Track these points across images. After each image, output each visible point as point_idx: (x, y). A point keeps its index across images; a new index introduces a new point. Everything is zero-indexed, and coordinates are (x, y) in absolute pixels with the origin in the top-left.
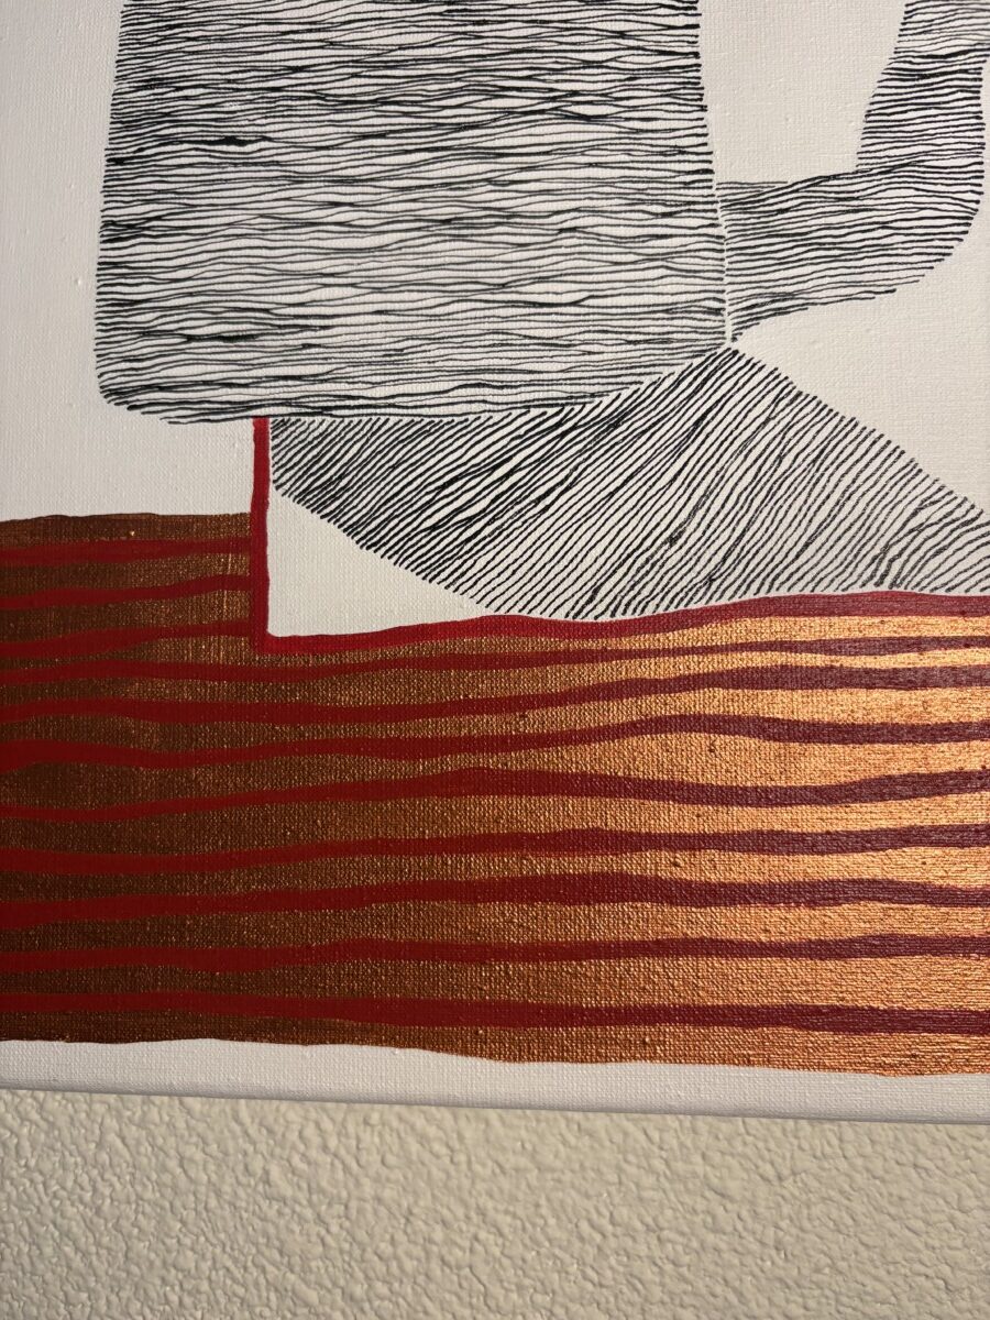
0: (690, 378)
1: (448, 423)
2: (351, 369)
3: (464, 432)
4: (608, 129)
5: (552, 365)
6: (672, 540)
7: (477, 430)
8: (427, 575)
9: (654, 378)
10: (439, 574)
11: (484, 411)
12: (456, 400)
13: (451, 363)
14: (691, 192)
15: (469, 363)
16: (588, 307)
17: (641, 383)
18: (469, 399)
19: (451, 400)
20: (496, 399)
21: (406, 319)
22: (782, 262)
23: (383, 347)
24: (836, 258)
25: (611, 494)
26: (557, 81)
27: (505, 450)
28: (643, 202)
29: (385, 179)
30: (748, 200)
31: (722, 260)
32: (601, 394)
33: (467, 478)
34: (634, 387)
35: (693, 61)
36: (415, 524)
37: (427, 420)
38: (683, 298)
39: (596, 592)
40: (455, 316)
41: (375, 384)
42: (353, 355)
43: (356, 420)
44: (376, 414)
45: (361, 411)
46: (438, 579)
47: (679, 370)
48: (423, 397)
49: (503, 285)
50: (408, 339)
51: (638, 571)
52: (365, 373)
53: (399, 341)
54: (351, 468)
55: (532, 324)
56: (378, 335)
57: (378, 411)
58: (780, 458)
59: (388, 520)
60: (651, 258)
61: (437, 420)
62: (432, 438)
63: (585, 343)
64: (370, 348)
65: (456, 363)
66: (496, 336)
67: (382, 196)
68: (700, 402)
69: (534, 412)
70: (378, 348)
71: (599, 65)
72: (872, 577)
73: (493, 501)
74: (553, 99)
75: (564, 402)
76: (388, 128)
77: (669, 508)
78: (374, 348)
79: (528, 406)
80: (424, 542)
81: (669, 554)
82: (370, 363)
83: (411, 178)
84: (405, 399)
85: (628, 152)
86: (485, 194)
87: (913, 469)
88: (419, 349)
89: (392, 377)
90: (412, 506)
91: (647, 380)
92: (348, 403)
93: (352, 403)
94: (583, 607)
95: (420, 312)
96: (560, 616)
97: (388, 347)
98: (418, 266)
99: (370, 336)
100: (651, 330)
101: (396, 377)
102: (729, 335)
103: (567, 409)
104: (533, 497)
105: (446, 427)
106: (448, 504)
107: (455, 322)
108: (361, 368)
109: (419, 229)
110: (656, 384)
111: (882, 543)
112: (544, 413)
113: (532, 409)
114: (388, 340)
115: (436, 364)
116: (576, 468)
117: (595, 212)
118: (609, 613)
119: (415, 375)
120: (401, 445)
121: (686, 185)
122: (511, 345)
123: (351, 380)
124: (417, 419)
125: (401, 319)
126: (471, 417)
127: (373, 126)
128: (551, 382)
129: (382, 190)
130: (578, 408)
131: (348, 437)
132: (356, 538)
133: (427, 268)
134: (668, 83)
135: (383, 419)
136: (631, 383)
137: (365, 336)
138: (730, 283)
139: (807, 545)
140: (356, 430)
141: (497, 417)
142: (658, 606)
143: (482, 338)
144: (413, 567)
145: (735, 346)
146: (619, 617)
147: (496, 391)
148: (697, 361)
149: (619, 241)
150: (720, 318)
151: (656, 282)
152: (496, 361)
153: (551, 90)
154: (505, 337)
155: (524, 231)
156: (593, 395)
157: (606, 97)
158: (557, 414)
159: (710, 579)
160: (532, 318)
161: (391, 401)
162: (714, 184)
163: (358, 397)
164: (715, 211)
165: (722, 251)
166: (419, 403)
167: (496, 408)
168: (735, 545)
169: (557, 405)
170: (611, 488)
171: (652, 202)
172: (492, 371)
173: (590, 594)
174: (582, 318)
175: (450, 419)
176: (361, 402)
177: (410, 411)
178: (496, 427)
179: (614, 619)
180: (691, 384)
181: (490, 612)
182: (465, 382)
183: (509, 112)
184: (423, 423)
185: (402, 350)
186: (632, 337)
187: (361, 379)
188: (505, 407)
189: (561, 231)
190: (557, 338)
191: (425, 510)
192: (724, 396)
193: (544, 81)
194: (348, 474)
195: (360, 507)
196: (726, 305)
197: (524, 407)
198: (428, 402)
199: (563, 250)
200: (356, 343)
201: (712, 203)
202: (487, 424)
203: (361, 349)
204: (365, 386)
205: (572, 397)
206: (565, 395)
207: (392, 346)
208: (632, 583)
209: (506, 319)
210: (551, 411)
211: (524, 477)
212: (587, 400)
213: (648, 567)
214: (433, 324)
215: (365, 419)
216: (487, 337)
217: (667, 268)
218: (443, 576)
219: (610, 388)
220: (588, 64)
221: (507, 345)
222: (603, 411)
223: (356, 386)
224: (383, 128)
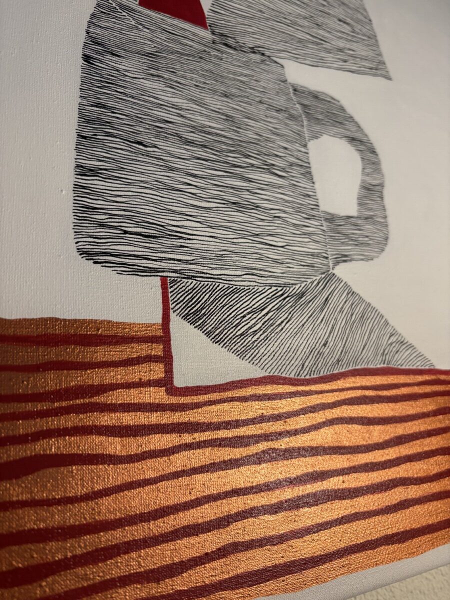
0: (322, 282)
1: (243, 289)
2: (202, 260)
3: (249, 293)
4: (286, 181)
5: (278, 270)
6: (325, 345)
7: (254, 294)
8: (241, 356)
9: (311, 280)
10: (245, 356)
11: (255, 286)
12: (245, 280)
13: (241, 264)
14: (314, 212)
15: (248, 265)
16: (287, 249)
17: (307, 282)
18: (249, 280)
19: (243, 280)
20: (259, 281)
21: (222, 242)
22: (343, 243)
23: (215, 252)
24: (357, 245)
25: (303, 325)
26: (267, 159)
27: (265, 303)
28: (300, 212)
29: (209, 179)
30: (331, 219)
31: (326, 239)
32: (295, 284)
33: (252, 314)
34: (305, 283)
35: (307, 165)
36: (234, 332)
37: (235, 287)
38: (316, 251)
39: (303, 365)
40: (241, 244)
41: (213, 268)
42: (202, 254)
43: (206, 283)
44: (214, 282)
45: (208, 280)
46: (245, 358)
47: (318, 278)
48: (232, 277)
49: (257, 235)
50: (224, 251)
51: (316, 357)
52: (208, 263)
53: (221, 251)
54: (206, 305)
55: (269, 253)
56: (212, 247)
57: (215, 280)
58: (352, 315)
59: (223, 330)
60: (305, 234)
61: (239, 287)
62: (237, 295)
63: (287, 263)
64: (209, 252)
65: (244, 264)
66: (257, 255)
67: (208, 186)
68: (326, 292)
69: (274, 288)
70: (213, 252)
71: (280, 157)
72: (381, 362)
73: (263, 324)
74: (267, 165)
75: (283, 285)
76: (208, 158)
77: (322, 332)
78: (211, 252)
79: (271, 286)
80: (238, 341)
81: (324, 351)
82: (210, 259)
83: (219, 181)
84: (226, 276)
85: (293, 192)
86: (246, 195)
87: (387, 323)
88: (229, 256)
89: (219, 266)
90: (232, 324)
91: (309, 281)
92: (202, 275)
93: (204, 275)
94: (300, 372)
95: (227, 240)
96: (292, 376)
97: (216, 253)
98: (225, 220)
99: (209, 246)
100: (308, 261)
101: (221, 266)
102: (331, 267)
103: (285, 288)
104: (277, 324)
105: (242, 291)
106: (246, 324)
107: (241, 247)
108: (206, 260)
109: (224, 204)
110: (312, 282)
111: (382, 349)
112: (277, 289)
113: (273, 287)
114: (216, 250)
115: (236, 263)
116: (290, 313)
117: (285, 212)
118: (309, 374)
119: (228, 267)
120: (225, 297)
121: (312, 209)
122: (262, 260)
123: (203, 265)
124: (231, 286)
125: (221, 241)
126: (251, 288)
127: (202, 155)
128: (278, 277)
129: (208, 183)
130: (288, 289)
131: (203, 291)
132: (211, 338)
133: (229, 221)
134: (303, 170)
135: (217, 284)
136: (304, 281)
137: (207, 246)
138: (330, 248)
139: (363, 349)
140: (207, 288)
141: (261, 289)
142: (324, 371)
143: (252, 255)
144: (235, 352)
145: (334, 272)
146: (312, 376)
147: (259, 278)
148: (323, 276)
149: (295, 225)
150: (327, 260)
151: (307, 244)
152: (258, 266)
153: (266, 161)
154: (260, 256)
155: (263, 214)
156: (292, 284)
157: (283, 170)
158: (281, 290)
159: (338, 361)
160: (268, 250)
161: (220, 277)
162: (320, 211)
163: (207, 273)
164: (321, 221)
165: (325, 236)
166: (231, 279)
167: (260, 285)
168: (343, 347)
169: (281, 287)
170: (303, 322)
171: (303, 213)
172: (257, 270)
173: (301, 366)
174: (285, 253)
175: (243, 287)
176: (208, 275)
177: (228, 282)
178: (261, 293)
179: (311, 377)
180: (322, 284)
181: (267, 374)
182: (247, 273)
183: (252, 165)
184: (233, 288)
185: (222, 255)
186: (302, 263)
187: (207, 265)
188: (263, 285)
189: (275, 217)
190: (278, 259)
191: (238, 326)
192: (332, 290)
193: (263, 157)
194: (205, 308)
195: (211, 323)
196: (329, 256)
197: (270, 286)
198: (234, 279)
199: (276, 225)
200: (203, 249)
201: (321, 217)
202: (257, 291)
203: (205, 252)
204: (209, 269)
205: (285, 284)
206: (283, 283)
207: (218, 253)
208: (314, 362)
209: (260, 249)
210: (280, 289)
211: (273, 315)
212: (291, 286)
213: (319, 355)
214: (233, 246)
215: (210, 283)
216: (254, 255)
217: (310, 239)
218: (247, 357)
219: (298, 282)
220: (277, 156)
221: (261, 259)
222: (297, 291)
223: (205, 268)
224: (206, 158)
